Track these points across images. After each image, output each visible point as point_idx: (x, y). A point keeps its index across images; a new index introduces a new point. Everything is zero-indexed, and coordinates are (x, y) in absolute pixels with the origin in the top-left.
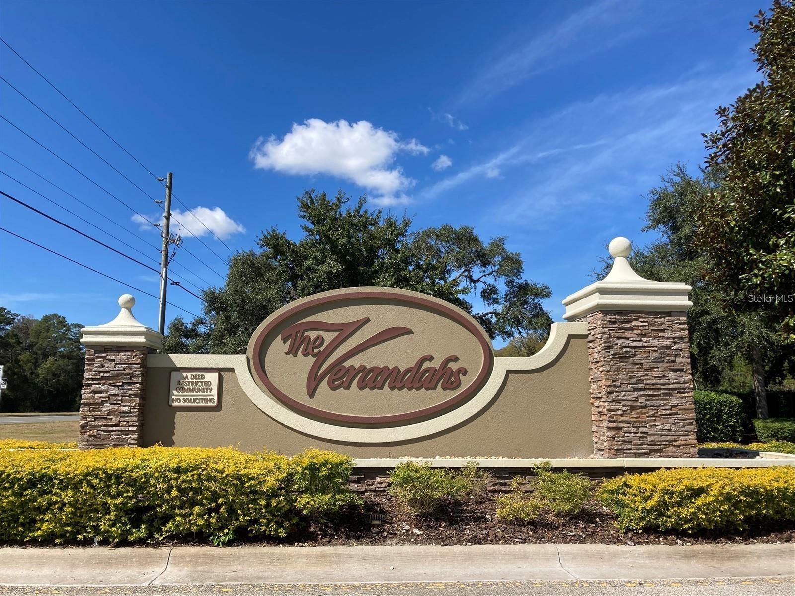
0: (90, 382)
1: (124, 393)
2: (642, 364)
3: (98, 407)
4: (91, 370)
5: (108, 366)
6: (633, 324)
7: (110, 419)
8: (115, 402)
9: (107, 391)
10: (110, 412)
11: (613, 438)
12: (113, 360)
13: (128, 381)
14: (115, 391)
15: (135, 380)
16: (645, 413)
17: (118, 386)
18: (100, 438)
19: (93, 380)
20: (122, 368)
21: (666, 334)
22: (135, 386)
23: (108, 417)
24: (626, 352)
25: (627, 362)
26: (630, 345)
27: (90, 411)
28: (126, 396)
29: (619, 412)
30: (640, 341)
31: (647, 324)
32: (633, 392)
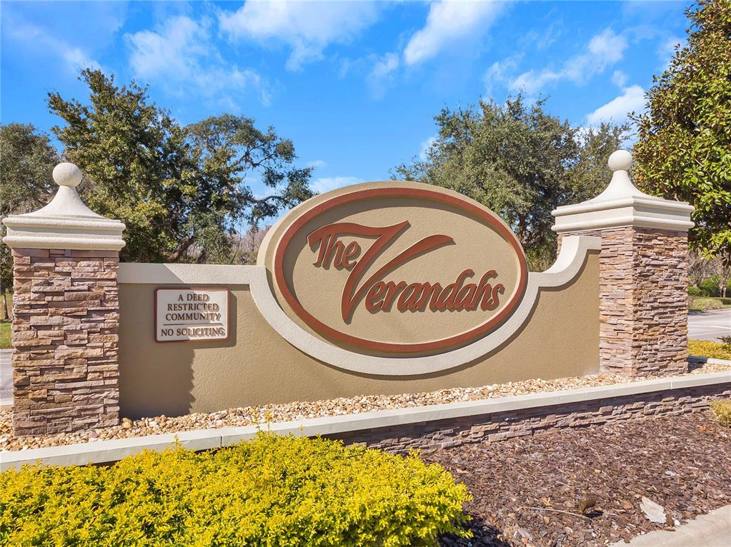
0: (27, 311)
1: (90, 327)
2: (657, 282)
3: (45, 351)
4: (26, 291)
5: (59, 283)
6: (654, 241)
7: (69, 369)
8: (77, 342)
9: (60, 326)
10: (69, 359)
11: (636, 356)
12: (69, 274)
13: (98, 308)
14: (74, 324)
15: (109, 306)
16: (658, 331)
17: (81, 317)
18: (53, 401)
19: (31, 307)
20: (86, 287)
21: (673, 253)
22: (111, 314)
23: (66, 367)
24: (648, 271)
25: (647, 280)
26: (651, 263)
27: (30, 358)
28: (94, 332)
29: (641, 331)
30: (657, 259)
31: (662, 242)
32: (651, 310)
